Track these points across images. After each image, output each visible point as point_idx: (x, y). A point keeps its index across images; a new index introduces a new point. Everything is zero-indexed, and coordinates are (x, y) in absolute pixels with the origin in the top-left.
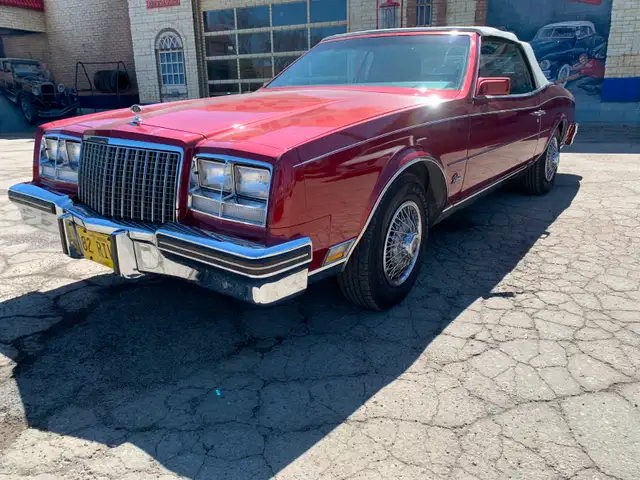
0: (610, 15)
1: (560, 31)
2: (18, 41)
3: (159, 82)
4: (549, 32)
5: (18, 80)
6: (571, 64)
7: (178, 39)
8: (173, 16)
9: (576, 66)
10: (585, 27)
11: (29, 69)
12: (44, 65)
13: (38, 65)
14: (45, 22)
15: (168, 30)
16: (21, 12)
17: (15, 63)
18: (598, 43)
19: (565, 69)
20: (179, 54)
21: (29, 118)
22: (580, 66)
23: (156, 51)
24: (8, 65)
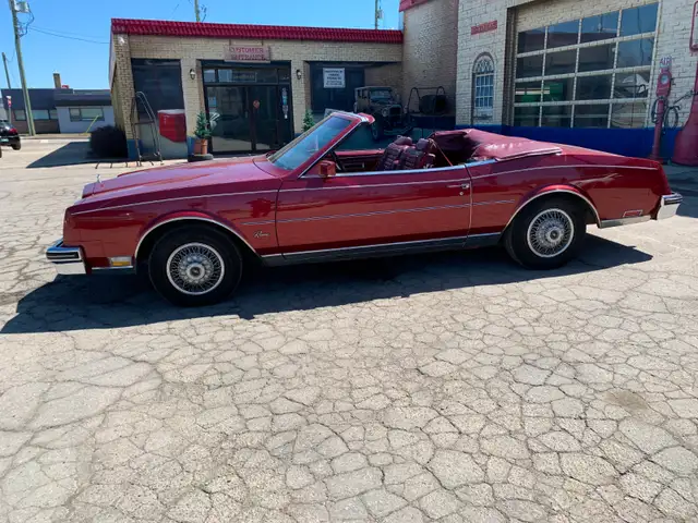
2: (377, 71)
3: (473, 104)
5: (372, 104)
7: (491, 63)
8: (490, 41)
11: (382, 95)
12: (395, 91)
13: (390, 91)
14: (402, 52)
15: (485, 54)
16: (384, 46)
17: (372, 90)
20: (492, 76)
21: (376, 136)
23: (474, 75)
24: (366, 93)
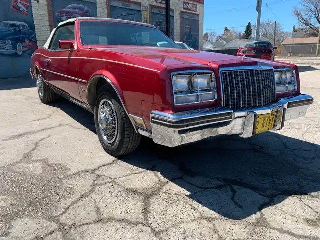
0: (33, 21)
1: (12, 26)
4: (6, 25)
6: (22, 43)
9: (24, 44)
10: (24, 25)
18: (32, 34)
19: (20, 45)
22: (26, 45)
